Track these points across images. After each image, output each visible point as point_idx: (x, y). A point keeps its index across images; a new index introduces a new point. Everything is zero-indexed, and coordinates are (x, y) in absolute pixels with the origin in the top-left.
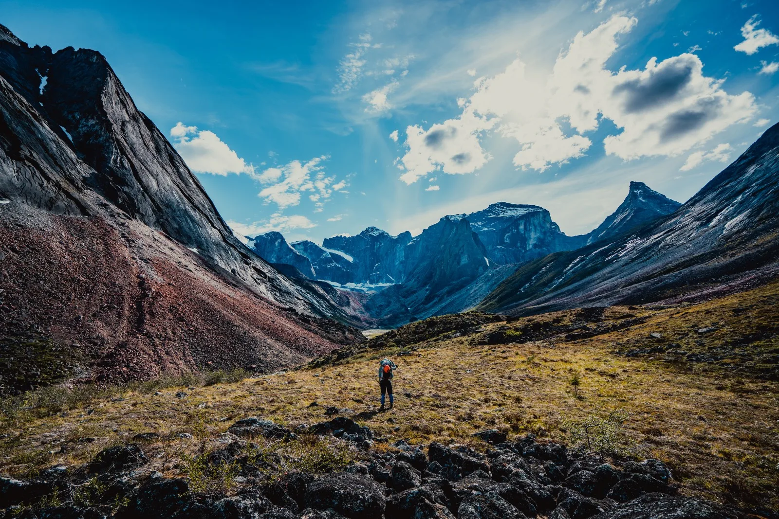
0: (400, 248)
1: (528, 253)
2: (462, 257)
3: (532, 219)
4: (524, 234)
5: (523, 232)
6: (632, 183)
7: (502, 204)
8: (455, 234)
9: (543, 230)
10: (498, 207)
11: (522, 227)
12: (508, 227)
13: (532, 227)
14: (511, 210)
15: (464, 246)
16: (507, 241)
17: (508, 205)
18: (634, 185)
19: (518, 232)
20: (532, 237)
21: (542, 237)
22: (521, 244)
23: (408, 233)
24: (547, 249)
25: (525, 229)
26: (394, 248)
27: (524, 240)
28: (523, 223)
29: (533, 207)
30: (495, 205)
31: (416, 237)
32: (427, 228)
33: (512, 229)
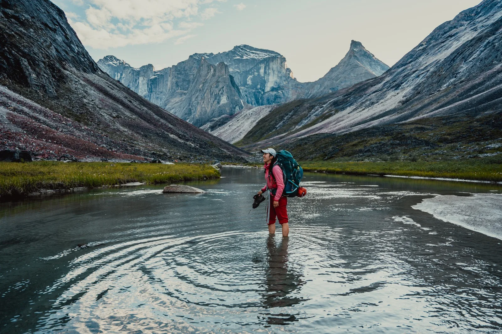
0: (142, 81)
1: (266, 94)
2: (222, 97)
3: (271, 64)
4: (264, 77)
5: (263, 75)
6: (353, 41)
7: (245, 46)
8: (214, 75)
9: (280, 75)
10: (242, 49)
11: (262, 71)
12: (251, 70)
13: (271, 71)
14: (253, 53)
15: (223, 87)
16: (249, 82)
17: (251, 48)
18: (355, 44)
19: (259, 75)
20: (270, 80)
21: (278, 81)
22: (261, 86)
23: (150, 66)
24: (282, 92)
25: (265, 72)
26: (136, 80)
27: (263, 83)
28: (263, 67)
29: (272, 52)
30: (239, 47)
31: (159, 71)
32: (176, 64)
33: (254, 71)
